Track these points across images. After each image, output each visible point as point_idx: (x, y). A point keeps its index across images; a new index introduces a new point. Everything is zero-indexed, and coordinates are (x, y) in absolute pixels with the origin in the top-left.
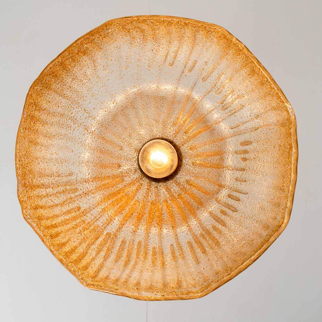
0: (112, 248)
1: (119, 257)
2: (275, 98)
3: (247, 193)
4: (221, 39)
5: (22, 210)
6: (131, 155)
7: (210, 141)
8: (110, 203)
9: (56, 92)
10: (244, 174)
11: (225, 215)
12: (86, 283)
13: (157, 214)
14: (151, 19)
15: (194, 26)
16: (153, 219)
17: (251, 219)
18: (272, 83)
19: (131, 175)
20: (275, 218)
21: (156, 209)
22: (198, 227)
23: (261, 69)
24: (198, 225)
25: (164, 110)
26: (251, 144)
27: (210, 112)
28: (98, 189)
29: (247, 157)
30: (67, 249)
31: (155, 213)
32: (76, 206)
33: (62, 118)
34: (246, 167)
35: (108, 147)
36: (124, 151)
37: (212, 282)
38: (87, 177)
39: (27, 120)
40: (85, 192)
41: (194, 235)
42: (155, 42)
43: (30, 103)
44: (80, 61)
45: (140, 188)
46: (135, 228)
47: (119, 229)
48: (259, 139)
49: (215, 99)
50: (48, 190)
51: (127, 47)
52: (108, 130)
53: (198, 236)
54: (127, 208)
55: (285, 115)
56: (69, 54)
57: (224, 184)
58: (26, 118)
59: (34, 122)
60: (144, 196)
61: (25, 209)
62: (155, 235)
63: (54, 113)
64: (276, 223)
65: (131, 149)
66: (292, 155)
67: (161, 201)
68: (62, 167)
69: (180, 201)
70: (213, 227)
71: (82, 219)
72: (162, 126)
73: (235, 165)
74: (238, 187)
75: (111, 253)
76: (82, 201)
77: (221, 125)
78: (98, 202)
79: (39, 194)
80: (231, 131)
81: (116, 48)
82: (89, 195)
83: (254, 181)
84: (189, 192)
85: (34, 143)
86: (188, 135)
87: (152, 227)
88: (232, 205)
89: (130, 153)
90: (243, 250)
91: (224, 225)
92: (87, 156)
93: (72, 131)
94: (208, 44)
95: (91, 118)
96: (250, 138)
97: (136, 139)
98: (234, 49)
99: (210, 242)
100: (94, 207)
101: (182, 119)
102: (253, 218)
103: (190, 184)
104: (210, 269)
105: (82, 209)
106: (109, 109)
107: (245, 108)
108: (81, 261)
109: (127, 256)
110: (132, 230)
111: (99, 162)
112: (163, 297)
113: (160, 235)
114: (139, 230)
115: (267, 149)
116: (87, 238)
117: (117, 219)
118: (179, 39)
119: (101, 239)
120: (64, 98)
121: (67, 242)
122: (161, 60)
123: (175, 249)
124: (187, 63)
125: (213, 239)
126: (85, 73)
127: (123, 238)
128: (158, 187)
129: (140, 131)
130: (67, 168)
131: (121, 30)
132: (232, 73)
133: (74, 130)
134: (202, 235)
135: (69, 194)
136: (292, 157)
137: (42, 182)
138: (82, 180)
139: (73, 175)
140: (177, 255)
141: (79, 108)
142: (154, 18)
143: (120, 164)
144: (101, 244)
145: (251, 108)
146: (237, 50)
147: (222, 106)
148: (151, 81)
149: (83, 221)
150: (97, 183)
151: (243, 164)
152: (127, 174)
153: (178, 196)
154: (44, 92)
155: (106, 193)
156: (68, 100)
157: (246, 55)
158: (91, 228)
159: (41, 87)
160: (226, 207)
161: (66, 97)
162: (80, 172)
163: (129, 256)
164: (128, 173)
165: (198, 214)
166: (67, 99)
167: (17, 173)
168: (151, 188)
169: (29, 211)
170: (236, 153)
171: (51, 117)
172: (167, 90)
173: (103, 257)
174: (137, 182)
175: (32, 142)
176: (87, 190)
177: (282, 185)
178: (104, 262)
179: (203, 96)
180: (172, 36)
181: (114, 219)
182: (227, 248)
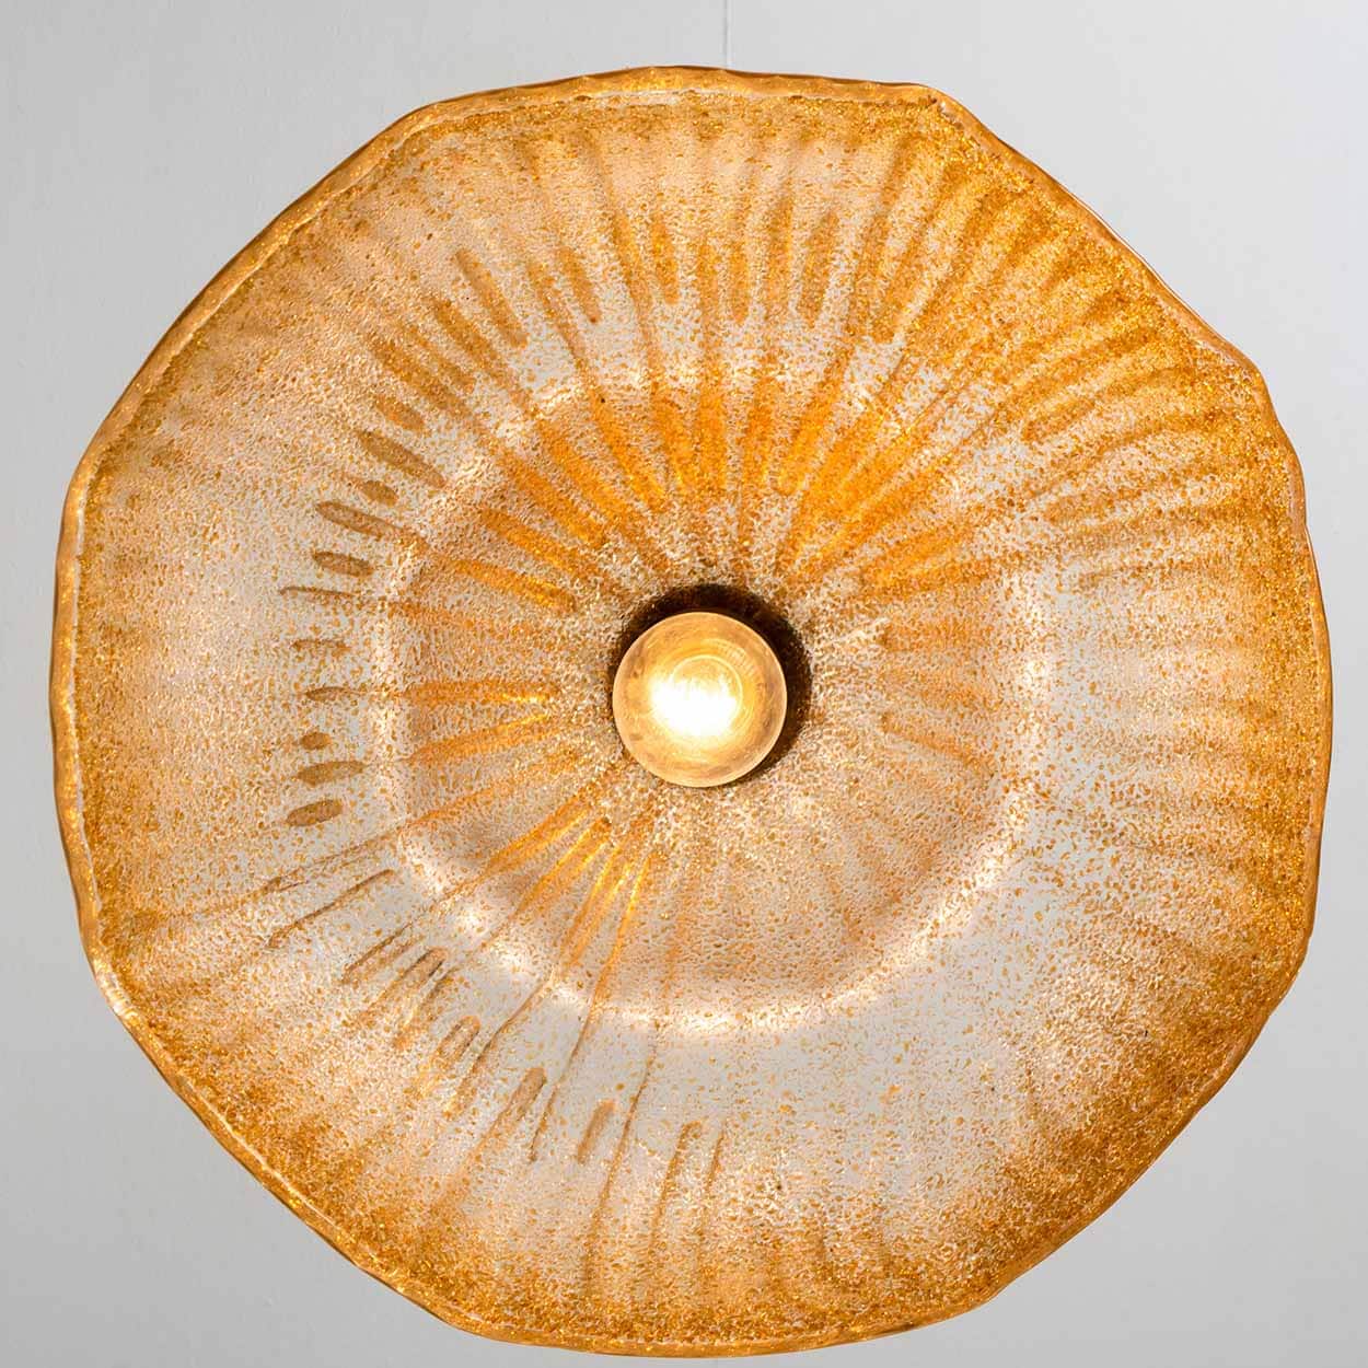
0: (856, 275)
1: (823, 236)
2: (193, 1039)
3: (282, 592)
4: (466, 1274)
5: (1269, 404)
6: (842, 697)
7: (488, 803)
8: (899, 473)
9: (1192, 952)
10: (308, 677)
11: (370, 482)
12: (939, 110)
13: (685, 449)
14: (787, 1333)
15: (590, 1324)
16: (699, 424)
17: (249, 482)
18: (210, 1107)
19: (828, 608)
20: (133, 500)
21: (698, 470)
22: (486, 414)
23: (265, 1167)
24: (489, 425)
25: (711, 917)
26: (292, 814)
27: (495, 935)
28: (963, 530)
29: (303, 752)
30: (1050, 251)
31: (696, 450)
32: (1046, 444)
33: (1156, 834)
34: (304, 708)
35: (944, 721)
36: (873, 712)
37: (374, 187)
38: (1016, 580)
39: (1299, 815)
40: (1014, 510)
41: (499, 376)
42: (766, 1227)
43: (1296, 892)
44: (1096, 1106)
45: (781, 552)
46: (771, 374)
47: (840, 361)
48: (256, 839)
49: (479, 994)
50: (1178, 500)
51: (893, 1190)
52: (951, 797)
53: (478, 374)
54: (821, 456)
55: (142, 965)
56: (1141, 1135)
57: (395, 617)
58: (1305, 824)
59: (1271, 807)
60: (759, 519)
61: (1258, 412)
62: (676, 354)
63: (1191, 854)
64: (124, 483)
65: (844, 724)
66: (85, 794)
67: (678, 507)
68: (1129, 611)
69: (591, 516)
70: (421, 422)
71: (1008, 388)
72: (714, 840)
73: (356, 712)
74: (328, 614)
75: (860, 252)
76: (1020, 469)
77: (440, 880)
78: (952, 472)
79: (1213, 479)
80: (388, 861)
81: (945, 1179)
82: (995, 497)
83: (256, 652)
84: (556, 563)
85: (1260, 713)
86: (594, 815)
87: (694, 386)
88: (346, 531)
89: (844, 702)
90: (258, 343)
91: (368, 439)
92: (1026, 674)
93: (1102, 777)
94: (524, 1246)
95: (1029, 846)
96: (301, 840)
97: (825, 769)
98: (400, 1237)
99: (421, 356)
100: (967, 448)
101: (630, 884)
102: (238, 485)
103: (558, 599)
104: (398, 238)
105: (1016, 432)
106: (955, 896)
107: (334, 971)
108: (979, 205)
109: (783, 249)
110: (783, 366)
111: (972, 652)
112: (583, 94)
113: (652, 358)
114: (749, 371)
115: (212, 799)
116: (975, 309)
117: (856, 403)
118: (661, 1254)
119: (914, 307)
120: (1156, 928)
121: (1053, 281)
122: (737, 1144)
123: (577, 304)
124: (621, 1147)
125: (408, 371)
126: (1070, 1054)
127: (817, 323)
128: (702, 566)
129: (813, 807)
130: (1108, 610)
131: (924, 1265)
132: (406, 1126)
133: (1097, 784)
134: (463, 380)
135: (1083, 495)
136: (81, 786)
137: (1209, 537)
138: (1036, 564)
139: (1076, 580)
140: (563, 278)
141: (1087, 885)
142: (770, 1339)
143: (881, 648)
144: (907, 285)
145: (308, 977)
146: (387, 1234)
147: (441, 971)
148: (778, 1043)
149: (1005, 381)
150: (967, 554)
151: (319, 718)
152: (848, 606)
153: (604, 538)
154: (1242, 945)
155: (923, 513)
156: (1136, 917)
157: (339, 1218)
158: (961, 354)
159: (1255, 971)
160: (374, 519)
161: (1145, 934)
162: (1046, 596)
163: (777, 247)
164: (841, 612)
165: (498, 470)
166: (1139, 923)
167: (1313, 568)
168: (732, 557)
169: (1240, 401)
170: (357, 767)
171: (1203, 835)
172: (702, 1013)
173: (892, 232)
174: (800, 576)
175: (1268, 716)
176: (1008, 521)
177: (116, 656)
178: (880, 208)
179: (534, 1002)
180: (690, 1266)
181: (867, 402)
182: (336, 340)
